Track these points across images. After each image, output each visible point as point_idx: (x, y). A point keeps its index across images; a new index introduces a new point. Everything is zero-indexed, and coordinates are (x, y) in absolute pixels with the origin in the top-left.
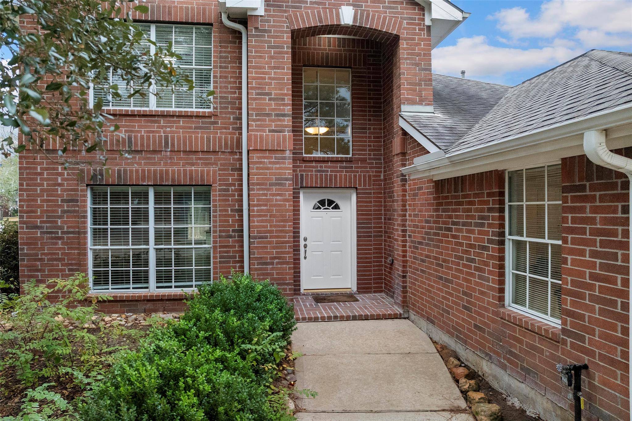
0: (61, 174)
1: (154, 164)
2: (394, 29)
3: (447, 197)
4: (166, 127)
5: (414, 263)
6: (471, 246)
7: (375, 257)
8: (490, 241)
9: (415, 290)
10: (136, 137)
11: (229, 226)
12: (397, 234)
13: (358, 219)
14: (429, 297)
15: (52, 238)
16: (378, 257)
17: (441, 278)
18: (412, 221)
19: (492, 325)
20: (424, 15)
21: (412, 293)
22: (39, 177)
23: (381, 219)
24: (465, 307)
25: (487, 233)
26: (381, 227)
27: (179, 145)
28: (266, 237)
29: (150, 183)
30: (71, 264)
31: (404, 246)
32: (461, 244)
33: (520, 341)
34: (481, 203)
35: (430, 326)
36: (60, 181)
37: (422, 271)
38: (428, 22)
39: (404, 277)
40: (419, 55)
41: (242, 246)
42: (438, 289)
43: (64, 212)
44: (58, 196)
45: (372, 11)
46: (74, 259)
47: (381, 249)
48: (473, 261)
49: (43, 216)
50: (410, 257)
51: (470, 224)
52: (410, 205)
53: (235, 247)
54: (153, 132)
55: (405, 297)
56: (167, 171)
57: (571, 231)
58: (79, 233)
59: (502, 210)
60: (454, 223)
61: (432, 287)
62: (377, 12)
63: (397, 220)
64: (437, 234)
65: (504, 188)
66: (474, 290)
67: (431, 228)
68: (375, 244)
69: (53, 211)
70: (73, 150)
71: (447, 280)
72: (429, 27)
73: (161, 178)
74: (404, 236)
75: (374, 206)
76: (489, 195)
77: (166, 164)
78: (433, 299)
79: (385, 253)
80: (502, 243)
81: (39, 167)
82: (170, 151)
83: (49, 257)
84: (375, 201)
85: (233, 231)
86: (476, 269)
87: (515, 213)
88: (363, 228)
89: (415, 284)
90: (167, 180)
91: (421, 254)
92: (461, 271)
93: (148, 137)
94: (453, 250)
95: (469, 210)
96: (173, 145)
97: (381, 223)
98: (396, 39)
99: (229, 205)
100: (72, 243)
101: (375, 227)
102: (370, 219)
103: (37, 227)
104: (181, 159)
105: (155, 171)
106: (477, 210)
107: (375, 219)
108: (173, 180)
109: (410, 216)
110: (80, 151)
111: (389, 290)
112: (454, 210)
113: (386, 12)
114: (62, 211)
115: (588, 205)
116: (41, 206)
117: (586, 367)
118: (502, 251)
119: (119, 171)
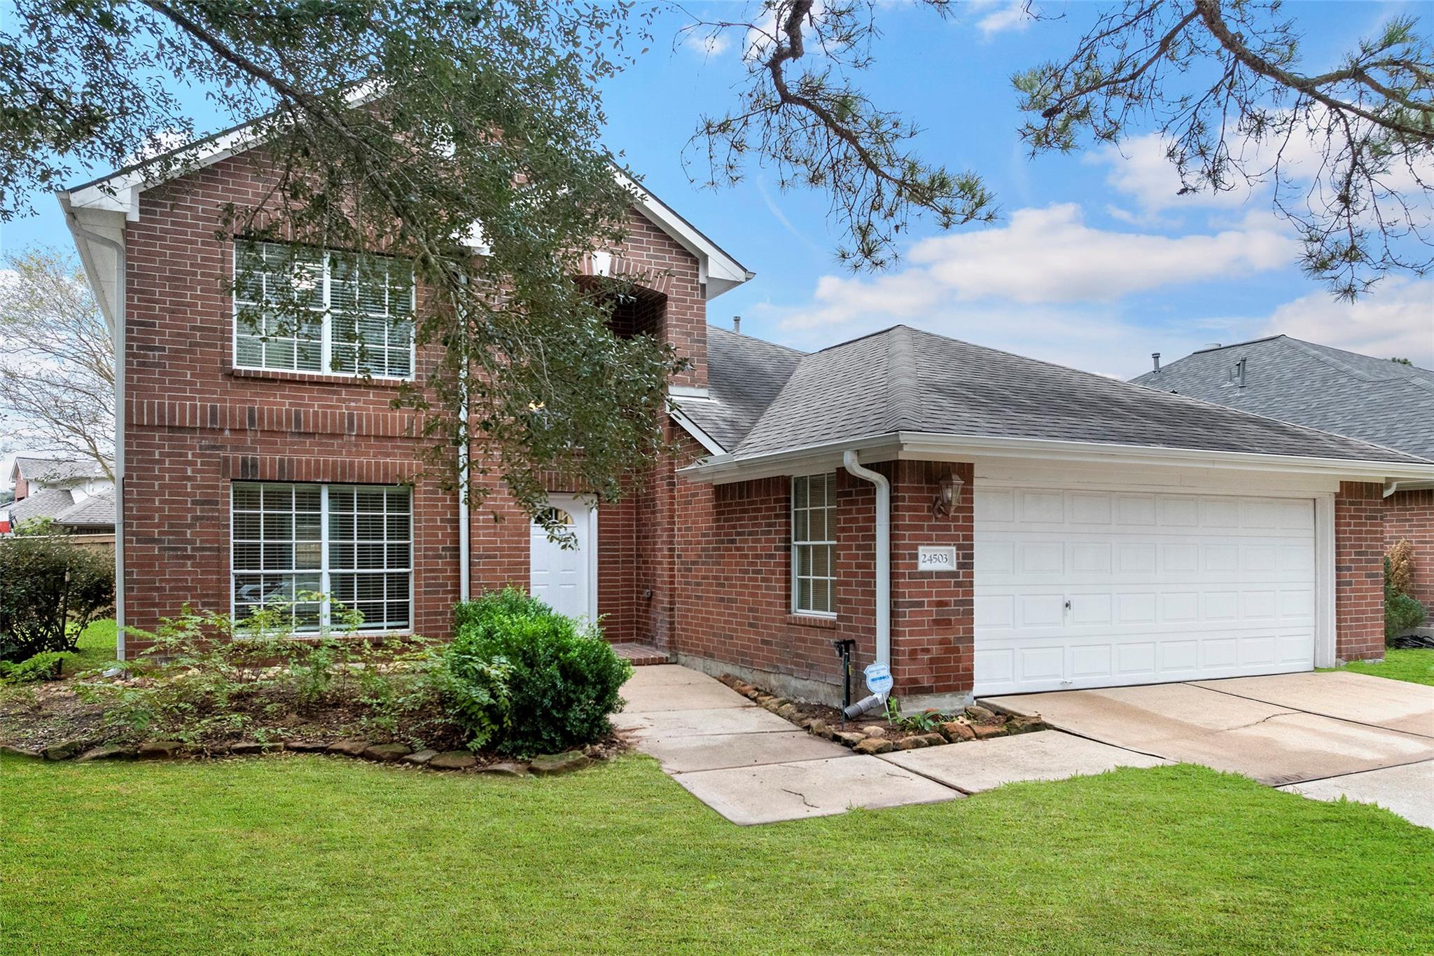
0: (193, 463)
1: (333, 453)
2: (660, 286)
3: (730, 505)
4: (350, 400)
5: (686, 590)
6: (757, 556)
7: (623, 592)
8: (777, 549)
9: (687, 623)
10: (306, 413)
11: (439, 542)
12: (662, 555)
13: (599, 538)
14: (707, 626)
15: (177, 557)
16: (627, 592)
17: (722, 600)
18: (682, 536)
19: (780, 634)
20: (698, 270)
21: (683, 630)
22: (157, 467)
23: (632, 537)
24: (751, 625)
25: (773, 541)
26: (632, 550)
27: (368, 426)
28: (495, 557)
29: (326, 480)
30: (207, 596)
31: (672, 570)
32: (746, 556)
33: (804, 640)
34: (768, 509)
35: (709, 662)
36: (189, 473)
37: (698, 598)
38: (702, 280)
39: (672, 609)
40: (691, 321)
41: (458, 570)
42: (719, 614)
43: (195, 518)
44: (187, 494)
45: (634, 260)
46: (210, 588)
47: (631, 580)
48: (759, 572)
49: (164, 524)
50: (680, 583)
51: (756, 533)
52: (679, 516)
53: (446, 571)
54: (331, 407)
55: (672, 636)
56: (352, 464)
57: (843, 530)
58: (218, 549)
59: (788, 516)
60: (738, 534)
61: (711, 613)
62: (640, 262)
63: (661, 536)
64: (718, 549)
65: (790, 494)
66: (760, 603)
67: (708, 542)
68: (624, 574)
69: (180, 518)
70: (210, 429)
71: (730, 600)
72: (703, 286)
73: (343, 473)
74: (672, 556)
75: (623, 519)
76: (776, 501)
77: (349, 453)
78: (712, 627)
79: (638, 586)
80: (788, 549)
81: (157, 453)
82: (356, 436)
83: (172, 584)
84: (624, 513)
85: (444, 549)
86: (764, 580)
87: (800, 517)
88: (607, 550)
89: (687, 617)
90: (352, 476)
91: (697, 577)
92: (746, 586)
93: (325, 415)
94: (737, 564)
95: (756, 518)
96: (360, 427)
97: (632, 543)
98: (662, 299)
99: (438, 514)
100: (207, 565)
101: (623, 550)
102: (618, 538)
103: (154, 541)
104: (370, 447)
105: (335, 463)
106: (764, 517)
107: (623, 537)
108: (360, 476)
109: (680, 530)
110: (222, 430)
111: (645, 636)
112: (739, 519)
113: (650, 263)
114: (193, 518)
115: (854, 507)
116: (161, 510)
117: (853, 642)
118: (788, 557)
119: (282, 461)
